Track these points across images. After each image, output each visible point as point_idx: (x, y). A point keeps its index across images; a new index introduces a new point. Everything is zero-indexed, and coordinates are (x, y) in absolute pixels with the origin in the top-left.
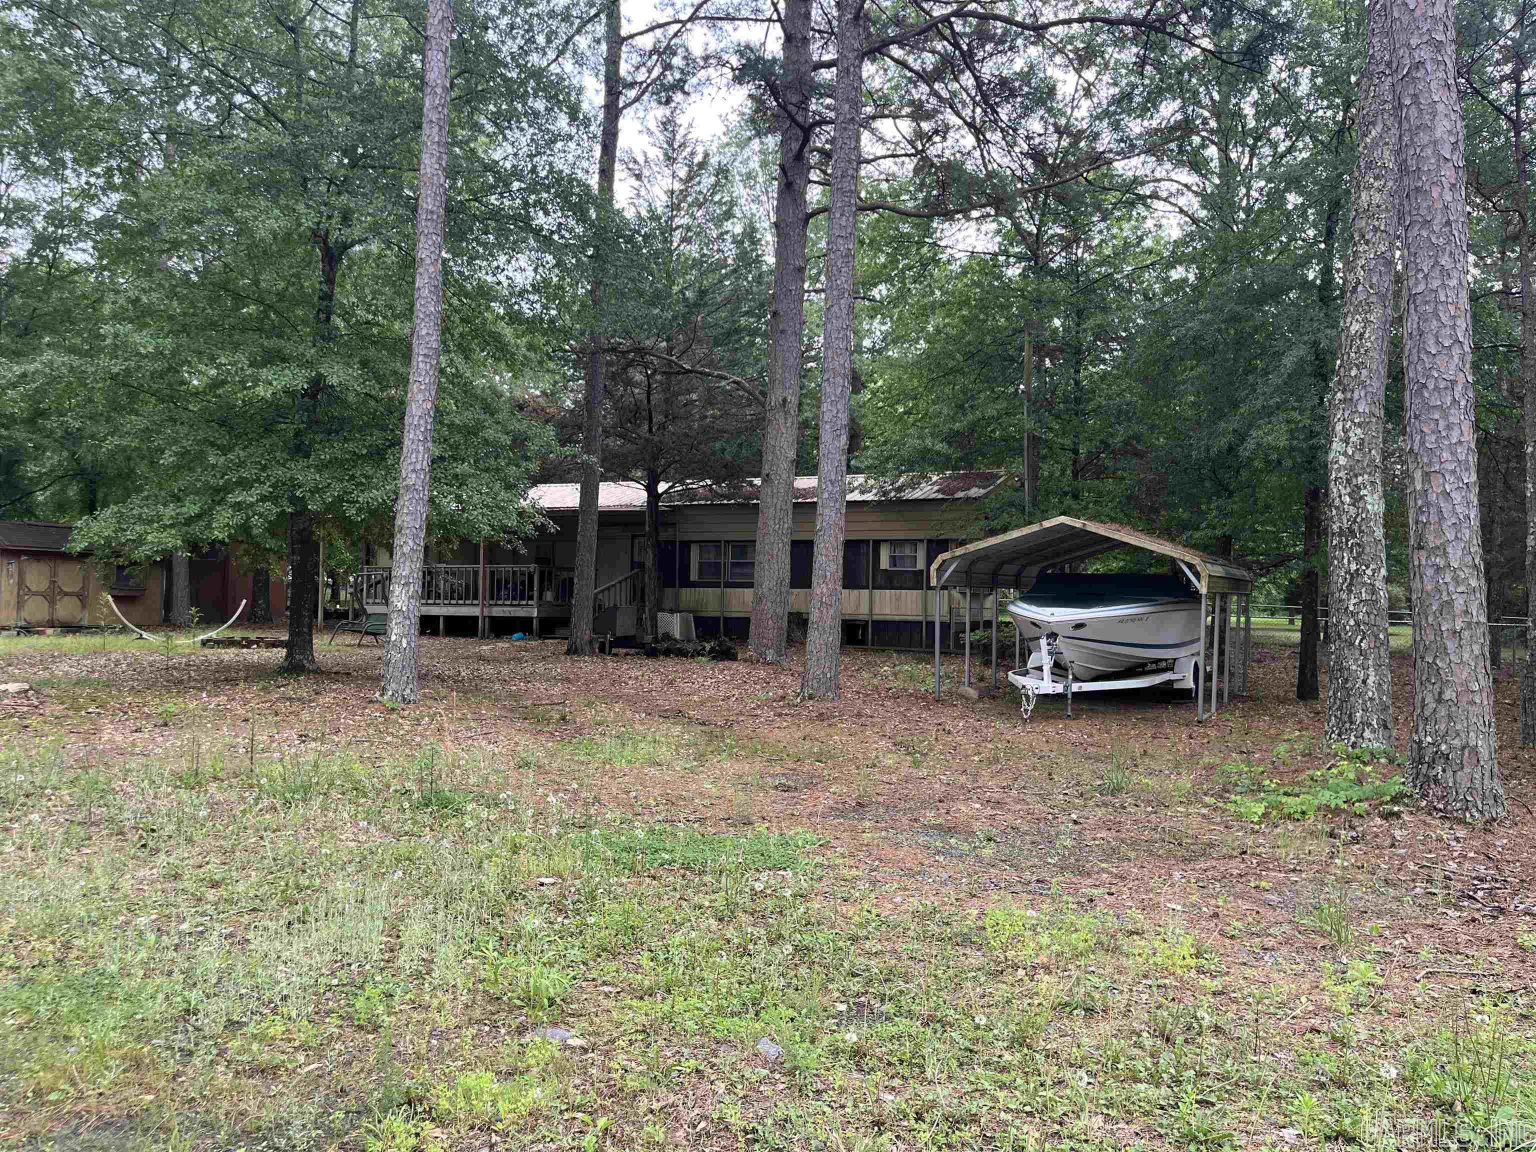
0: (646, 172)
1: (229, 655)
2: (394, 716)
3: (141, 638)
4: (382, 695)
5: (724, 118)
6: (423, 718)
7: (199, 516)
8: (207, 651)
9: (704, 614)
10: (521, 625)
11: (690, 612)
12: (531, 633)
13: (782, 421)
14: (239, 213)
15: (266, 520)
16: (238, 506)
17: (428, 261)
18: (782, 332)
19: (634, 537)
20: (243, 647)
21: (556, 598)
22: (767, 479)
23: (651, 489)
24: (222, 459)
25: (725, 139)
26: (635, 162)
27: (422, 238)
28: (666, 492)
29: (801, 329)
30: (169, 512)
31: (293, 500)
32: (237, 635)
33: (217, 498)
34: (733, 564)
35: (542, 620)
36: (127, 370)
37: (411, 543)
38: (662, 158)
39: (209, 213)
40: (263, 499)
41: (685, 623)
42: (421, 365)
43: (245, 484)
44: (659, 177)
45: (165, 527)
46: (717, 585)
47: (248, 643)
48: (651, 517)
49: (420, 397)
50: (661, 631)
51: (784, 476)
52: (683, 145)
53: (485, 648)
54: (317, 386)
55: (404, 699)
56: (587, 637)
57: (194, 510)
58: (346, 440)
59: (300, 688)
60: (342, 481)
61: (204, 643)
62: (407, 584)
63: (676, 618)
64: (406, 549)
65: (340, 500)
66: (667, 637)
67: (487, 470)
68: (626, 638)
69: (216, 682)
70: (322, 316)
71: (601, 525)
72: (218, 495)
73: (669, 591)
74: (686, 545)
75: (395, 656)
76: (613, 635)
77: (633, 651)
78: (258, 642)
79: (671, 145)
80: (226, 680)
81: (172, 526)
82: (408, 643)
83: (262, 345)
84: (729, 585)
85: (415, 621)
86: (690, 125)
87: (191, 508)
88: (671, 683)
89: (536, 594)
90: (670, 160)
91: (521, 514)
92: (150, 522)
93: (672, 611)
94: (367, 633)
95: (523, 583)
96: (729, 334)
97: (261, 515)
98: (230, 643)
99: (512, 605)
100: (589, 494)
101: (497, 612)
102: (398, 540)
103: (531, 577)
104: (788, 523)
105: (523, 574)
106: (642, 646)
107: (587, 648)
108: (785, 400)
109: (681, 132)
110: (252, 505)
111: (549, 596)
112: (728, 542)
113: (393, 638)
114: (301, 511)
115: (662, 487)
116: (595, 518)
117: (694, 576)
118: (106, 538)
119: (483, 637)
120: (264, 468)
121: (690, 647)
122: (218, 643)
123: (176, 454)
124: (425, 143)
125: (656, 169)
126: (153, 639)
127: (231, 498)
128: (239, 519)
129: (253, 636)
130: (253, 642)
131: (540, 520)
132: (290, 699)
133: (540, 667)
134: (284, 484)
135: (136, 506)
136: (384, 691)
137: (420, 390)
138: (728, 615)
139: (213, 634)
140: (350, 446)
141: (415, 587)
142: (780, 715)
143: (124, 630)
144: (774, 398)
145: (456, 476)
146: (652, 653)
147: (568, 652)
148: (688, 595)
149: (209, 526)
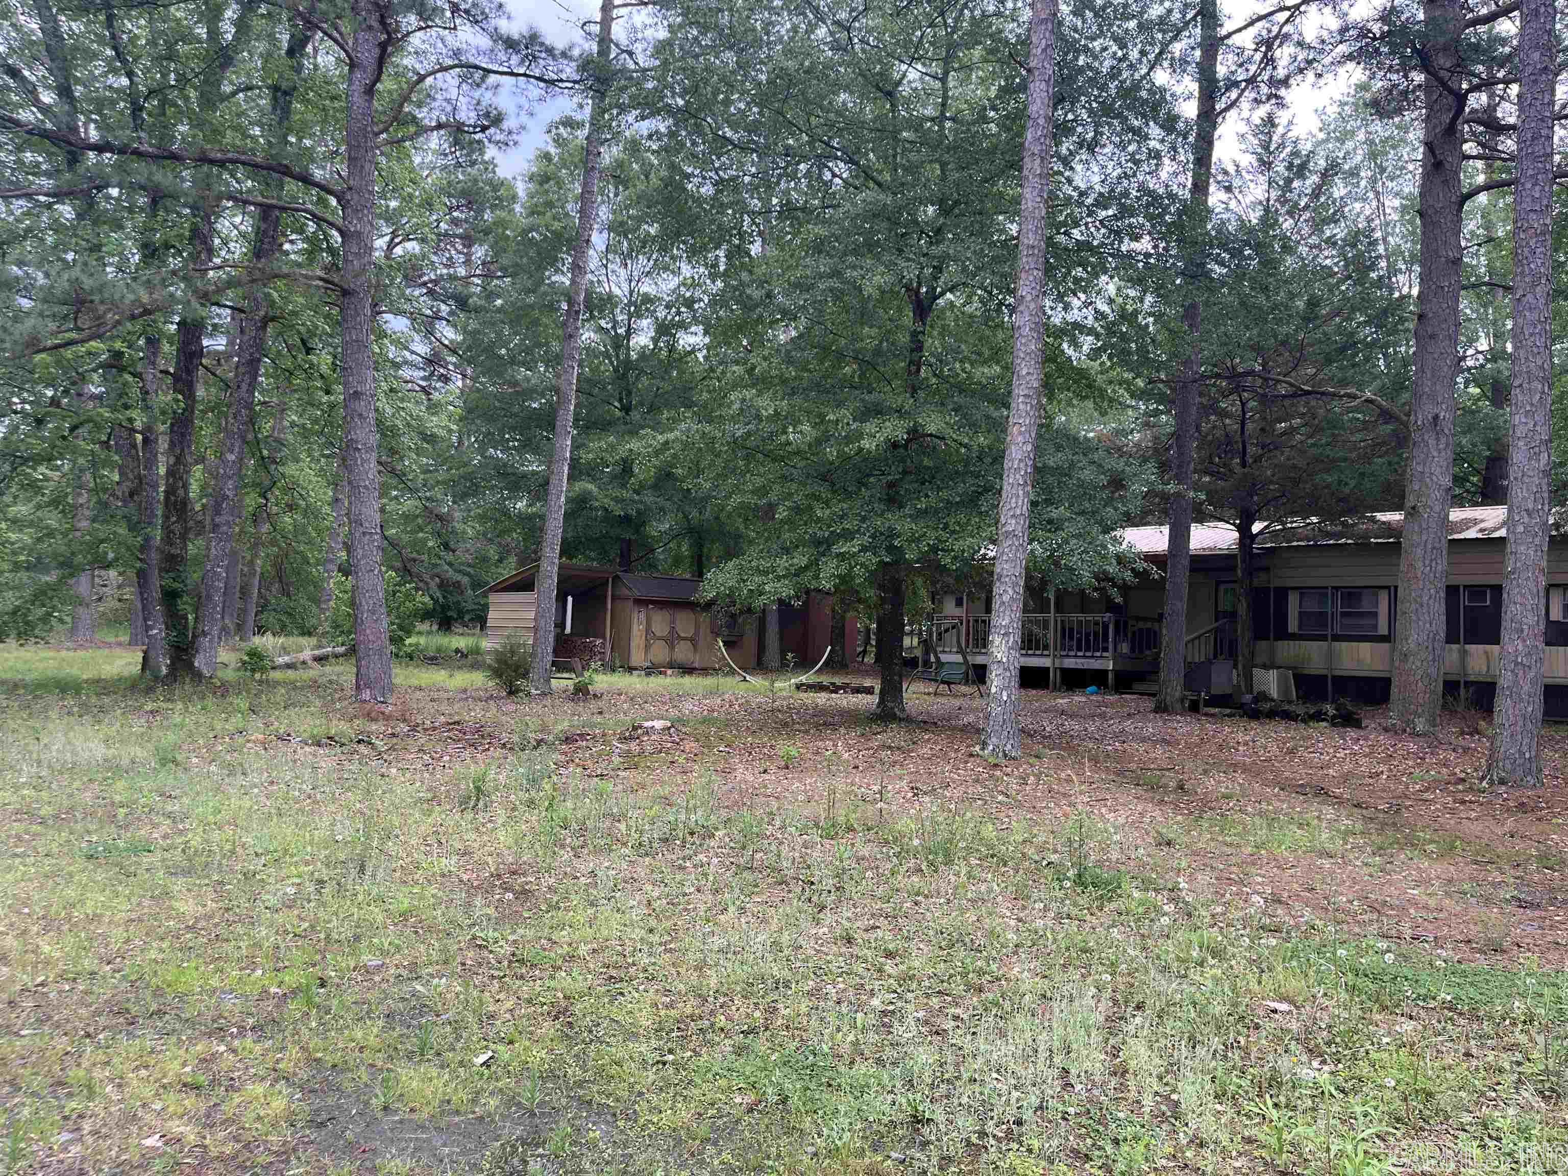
0: (1236, 183)
1: (822, 698)
2: (998, 773)
3: (745, 680)
4: (983, 749)
5: (1320, 113)
6: (1028, 775)
7: (806, 568)
8: (803, 695)
9: (1306, 672)
10: (1097, 678)
11: (1288, 668)
12: (1106, 687)
13: (1432, 442)
14: (848, 273)
15: (866, 568)
16: (841, 557)
17: (1029, 298)
18: (1432, 337)
19: (1218, 584)
20: (832, 692)
21: (1132, 650)
22: (1412, 513)
23: (1244, 530)
24: (828, 512)
25: (1322, 136)
26: (1226, 173)
27: (1023, 275)
28: (1261, 532)
29: (1456, 332)
30: (783, 562)
31: (891, 549)
32: (825, 680)
33: (821, 549)
34: (1344, 614)
35: (1117, 673)
36: (749, 434)
37: (1011, 592)
38: (1256, 164)
39: (821, 278)
40: (864, 549)
41: (1282, 681)
42: (1021, 407)
43: (848, 535)
44: (1252, 185)
45: (779, 578)
46: (1323, 638)
47: (835, 689)
48: (1243, 561)
49: (1020, 439)
50: (1256, 690)
51: (1437, 508)
52: (1282, 146)
53: (1062, 701)
54: (915, 434)
55: (1005, 755)
56: (1178, 694)
57: (804, 561)
58: (939, 489)
59: (894, 735)
60: (936, 529)
61: (798, 687)
62: (1006, 634)
63: (1273, 675)
64: (1006, 598)
65: (934, 549)
66: (1263, 697)
67: (1082, 513)
68: (1223, 696)
69: (817, 726)
70: (913, 368)
71: (1193, 570)
72: (822, 545)
73: (1263, 645)
74: (1282, 593)
75: (996, 709)
76: (1207, 693)
77: (1228, 711)
78: (845, 687)
79: (1266, 147)
80: (825, 724)
81: (784, 576)
82: (1009, 696)
83: (863, 400)
84: (1337, 638)
85: (1015, 672)
86: (1290, 123)
87: (800, 560)
88: (1292, 752)
89: (1111, 647)
90: (1265, 165)
91: (1120, 559)
92: (766, 573)
93: (1265, 667)
94: (943, 682)
95: (1096, 634)
96: (1343, 350)
97: (862, 565)
98: (820, 688)
99: (1084, 657)
100: (1179, 537)
101: (1070, 663)
102: (998, 589)
103: (1106, 627)
104: (1442, 565)
105: (1096, 623)
106: (1242, 706)
107: (1178, 706)
108: (1436, 418)
109: (1280, 130)
110: (854, 555)
111: (1125, 648)
112: (1336, 588)
113: (993, 690)
114: (898, 561)
115: (1257, 527)
116: (1186, 562)
117: (1293, 626)
118: (730, 588)
119: (1055, 689)
120: (864, 519)
121: (1300, 710)
122: (810, 687)
123: (789, 508)
124: (1027, 178)
125: (1248, 177)
126: (757, 682)
127: (835, 549)
128: (843, 570)
129: (838, 680)
130: (840, 688)
131: (1141, 565)
132: (890, 748)
133: (1128, 725)
134: (882, 534)
135: (753, 557)
136: (984, 745)
137: (1020, 433)
138: (1338, 673)
139: (803, 679)
140: (944, 494)
141: (1015, 638)
142: (1463, 802)
143: (732, 672)
144: (1422, 416)
145: (1050, 522)
146: (1254, 715)
147: (1156, 710)
148: (1287, 650)
149: (817, 577)
